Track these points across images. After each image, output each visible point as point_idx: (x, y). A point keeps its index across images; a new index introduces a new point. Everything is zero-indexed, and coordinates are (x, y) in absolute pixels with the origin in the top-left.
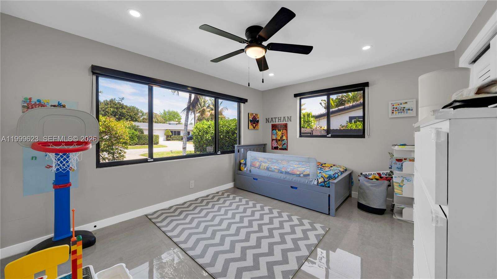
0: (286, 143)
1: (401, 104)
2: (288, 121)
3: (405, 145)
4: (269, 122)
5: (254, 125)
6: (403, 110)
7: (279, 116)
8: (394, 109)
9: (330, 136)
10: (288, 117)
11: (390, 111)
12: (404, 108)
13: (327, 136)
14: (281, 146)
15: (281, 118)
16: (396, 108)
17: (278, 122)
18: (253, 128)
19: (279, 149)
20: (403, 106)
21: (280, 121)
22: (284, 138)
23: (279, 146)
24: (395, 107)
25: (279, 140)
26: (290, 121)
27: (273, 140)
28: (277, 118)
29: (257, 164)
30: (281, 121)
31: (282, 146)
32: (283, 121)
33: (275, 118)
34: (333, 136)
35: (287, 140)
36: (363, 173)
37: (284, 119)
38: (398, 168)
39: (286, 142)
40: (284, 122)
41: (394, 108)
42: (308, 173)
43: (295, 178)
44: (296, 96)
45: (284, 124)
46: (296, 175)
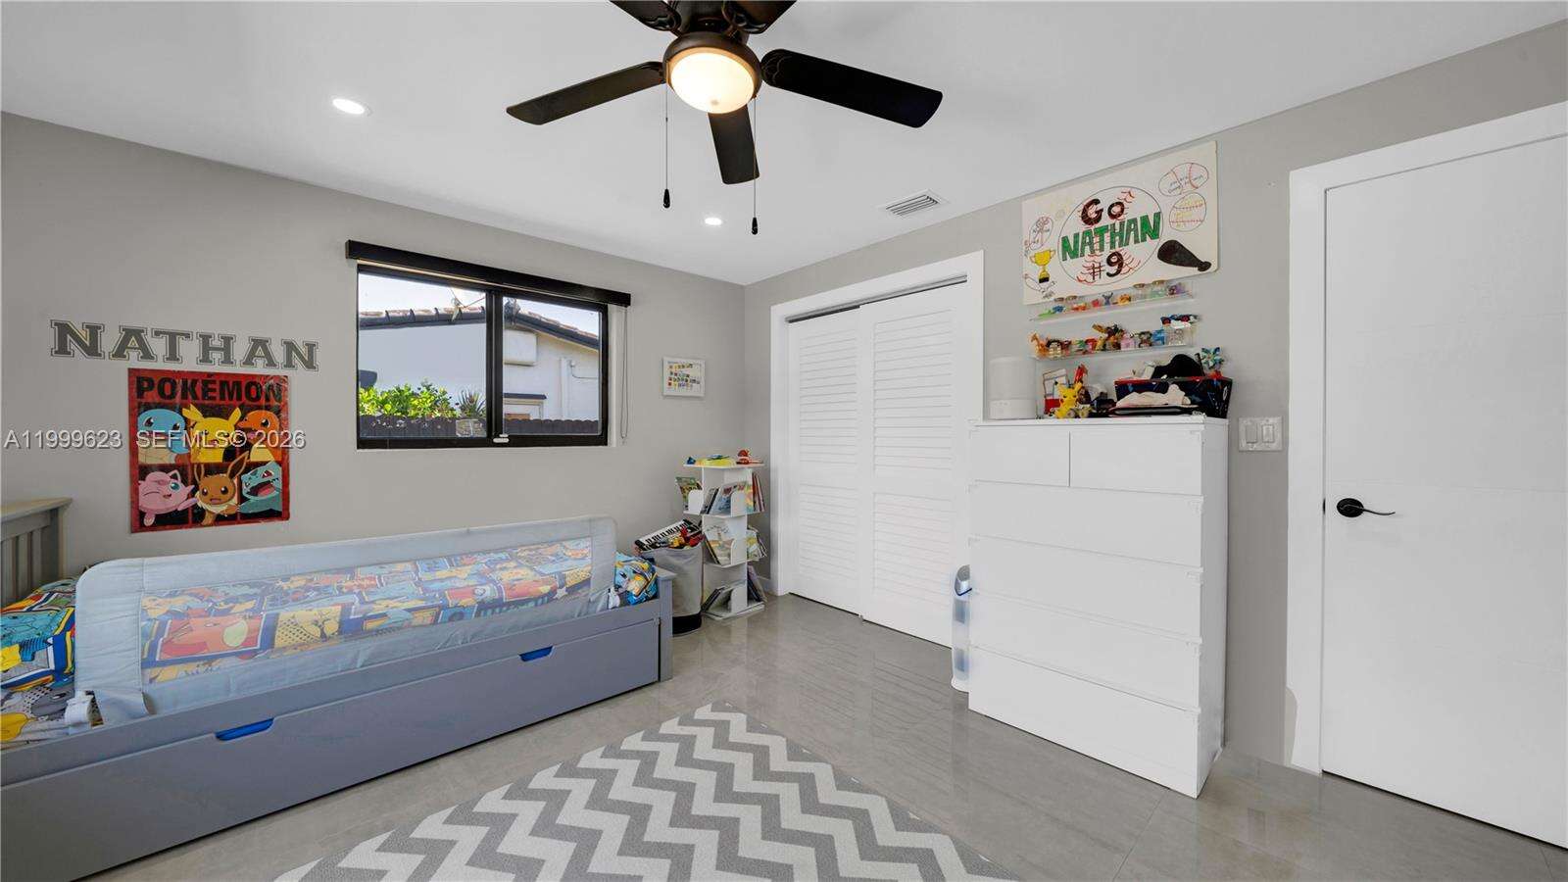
0: (278, 484)
1: (683, 367)
2: (289, 364)
3: (719, 458)
4: (94, 351)
6: (687, 381)
7: (217, 330)
8: (673, 376)
9: (506, 440)
10: (290, 347)
11: (666, 381)
12: (688, 376)
13: (497, 441)
14: (235, 500)
15: (227, 340)
16: (676, 374)
17: (205, 359)
19: (208, 519)
20: (686, 371)
21: (216, 356)
22: (258, 453)
23: (213, 501)
24: (673, 370)
25: (211, 469)
26: (310, 364)
27: (142, 472)
28: (187, 336)
29: (238, 631)
30: (228, 360)
31: (242, 499)
32: (248, 362)
33: (173, 337)
34: (518, 442)
35: (283, 462)
36: (642, 541)
37: (259, 352)
38: (720, 508)
39: (276, 472)
40: (259, 368)
41: (672, 373)
42: (583, 576)
43: (528, 613)
44: (355, 249)
45: (257, 380)
46: (535, 599)
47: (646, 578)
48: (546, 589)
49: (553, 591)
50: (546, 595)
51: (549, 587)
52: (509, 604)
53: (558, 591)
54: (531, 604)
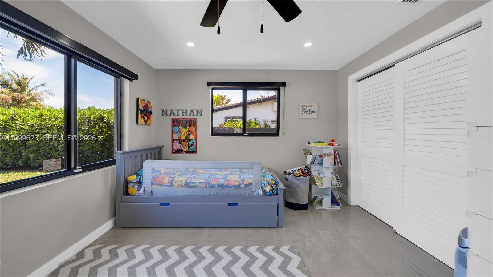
0: (195, 144)
1: (308, 107)
2: (197, 115)
3: (319, 142)
4: (167, 115)
5: (146, 118)
6: (309, 112)
7: (185, 108)
8: (303, 111)
9: (247, 134)
10: (197, 110)
11: (301, 113)
12: (310, 110)
13: (244, 134)
14: (187, 148)
15: (186, 110)
16: (305, 110)
17: (183, 115)
18: (144, 123)
19: (183, 152)
20: (309, 108)
21: (185, 114)
22: (192, 137)
23: (184, 148)
24: (304, 108)
25: (184, 140)
26: (201, 115)
27: (173, 140)
28: (180, 110)
29: (166, 180)
30: (186, 115)
31: (189, 148)
32: (190, 115)
33: (178, 110)
34: (250, 135)
35: (196, 139)
36: (287, 171)
37: (192, 113)
38: (318, 163)
39: (195, 141)
40: (192, 117)
41: (303, 110)
42: (250, 181)
43: (232, 191)
44: (209, 84)
45: (192, 119)
46: (234, 186)
47: (272, 186)
48: (237, 184)
49: (239, 185)
50: (237, 186)
51: (238, 183)
52: (226, 186)
53: (241, 185)
54: (233, 188)
